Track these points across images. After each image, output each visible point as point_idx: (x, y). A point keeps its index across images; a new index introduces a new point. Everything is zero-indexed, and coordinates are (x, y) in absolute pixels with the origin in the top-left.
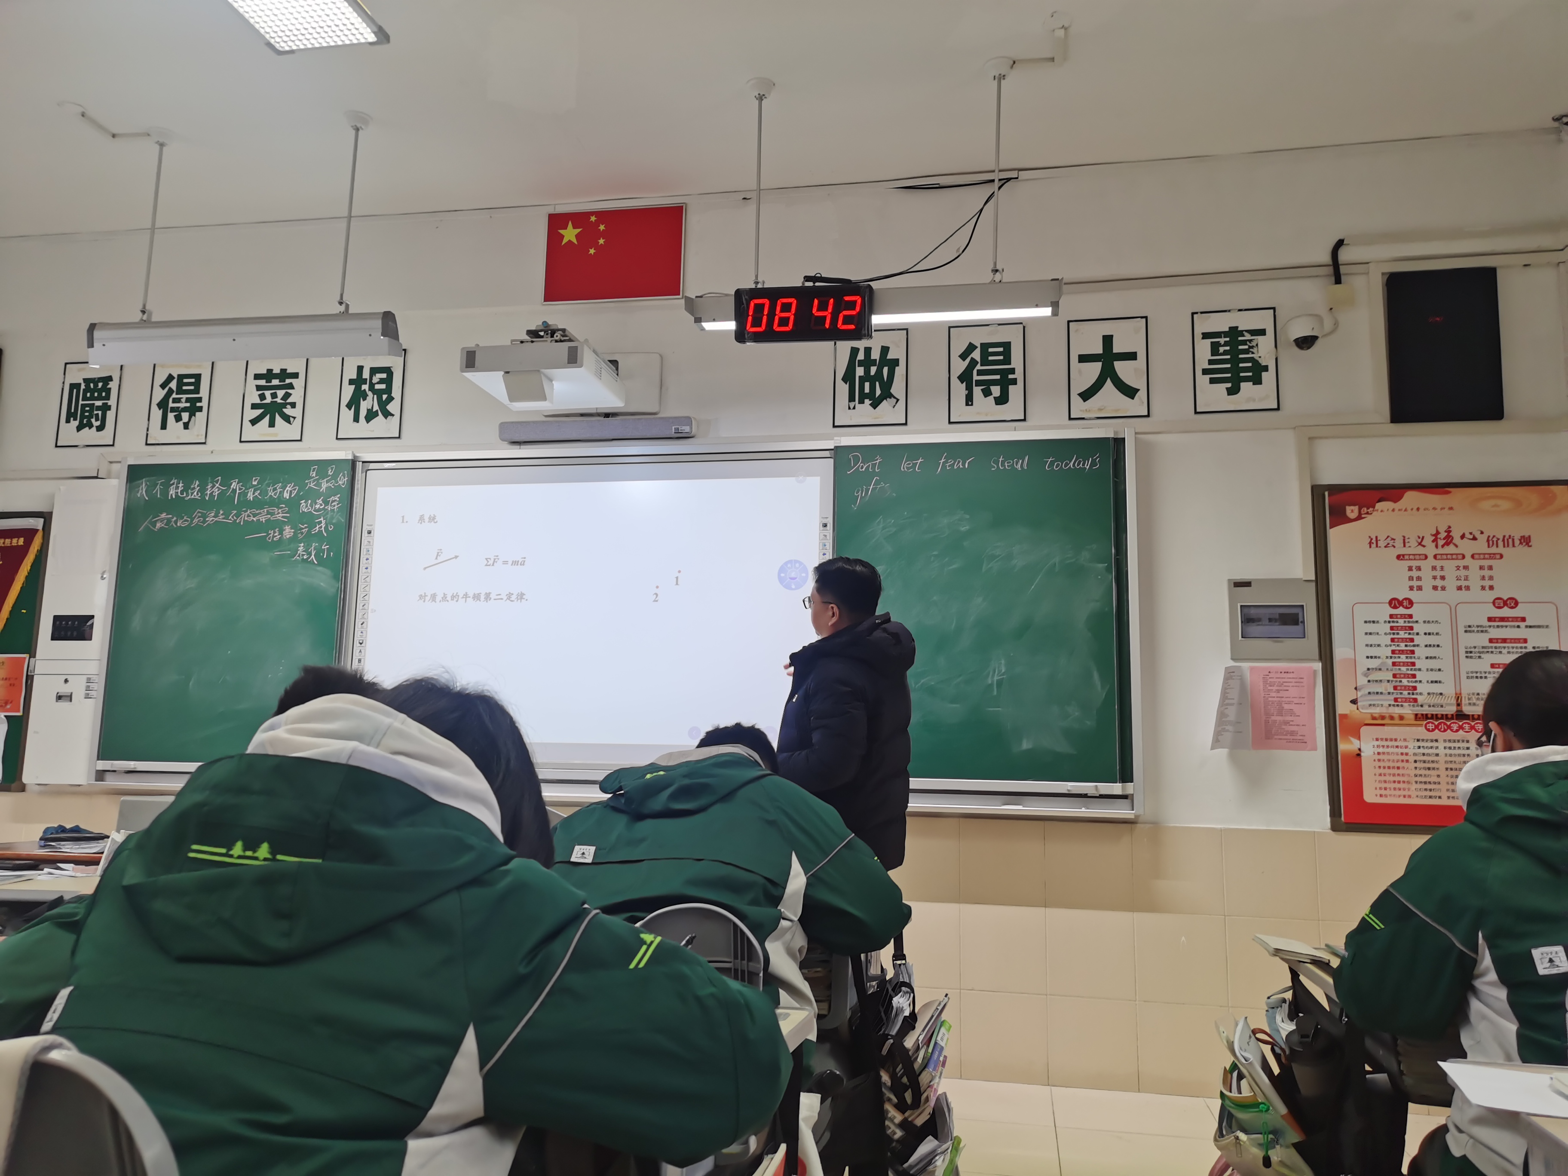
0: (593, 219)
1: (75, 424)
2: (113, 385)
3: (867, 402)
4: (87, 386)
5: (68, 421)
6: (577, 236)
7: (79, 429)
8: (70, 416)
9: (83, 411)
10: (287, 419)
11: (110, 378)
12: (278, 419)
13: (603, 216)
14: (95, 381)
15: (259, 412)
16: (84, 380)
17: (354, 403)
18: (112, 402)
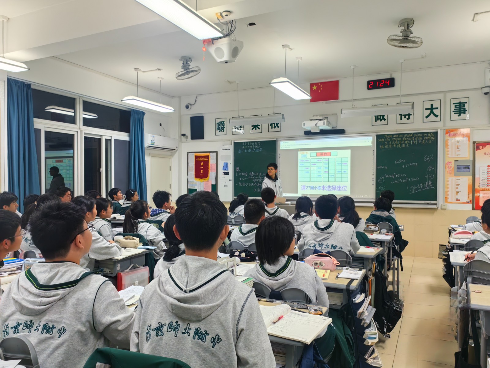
1: (218, 131)
2: (225, 123)
3: (379, 120)
4: (220, 123)
5: (217, 130)
6: (316, 88)
7: (220, 131)
8: (217, 129)
9: (220, 128)
10: (259, 128)
11: (224, 121)
12: (257, 128)
13: (321, 83)
14: (221, 122)
15: (253, 127)
16: (219, 122)
18: (225, 126)
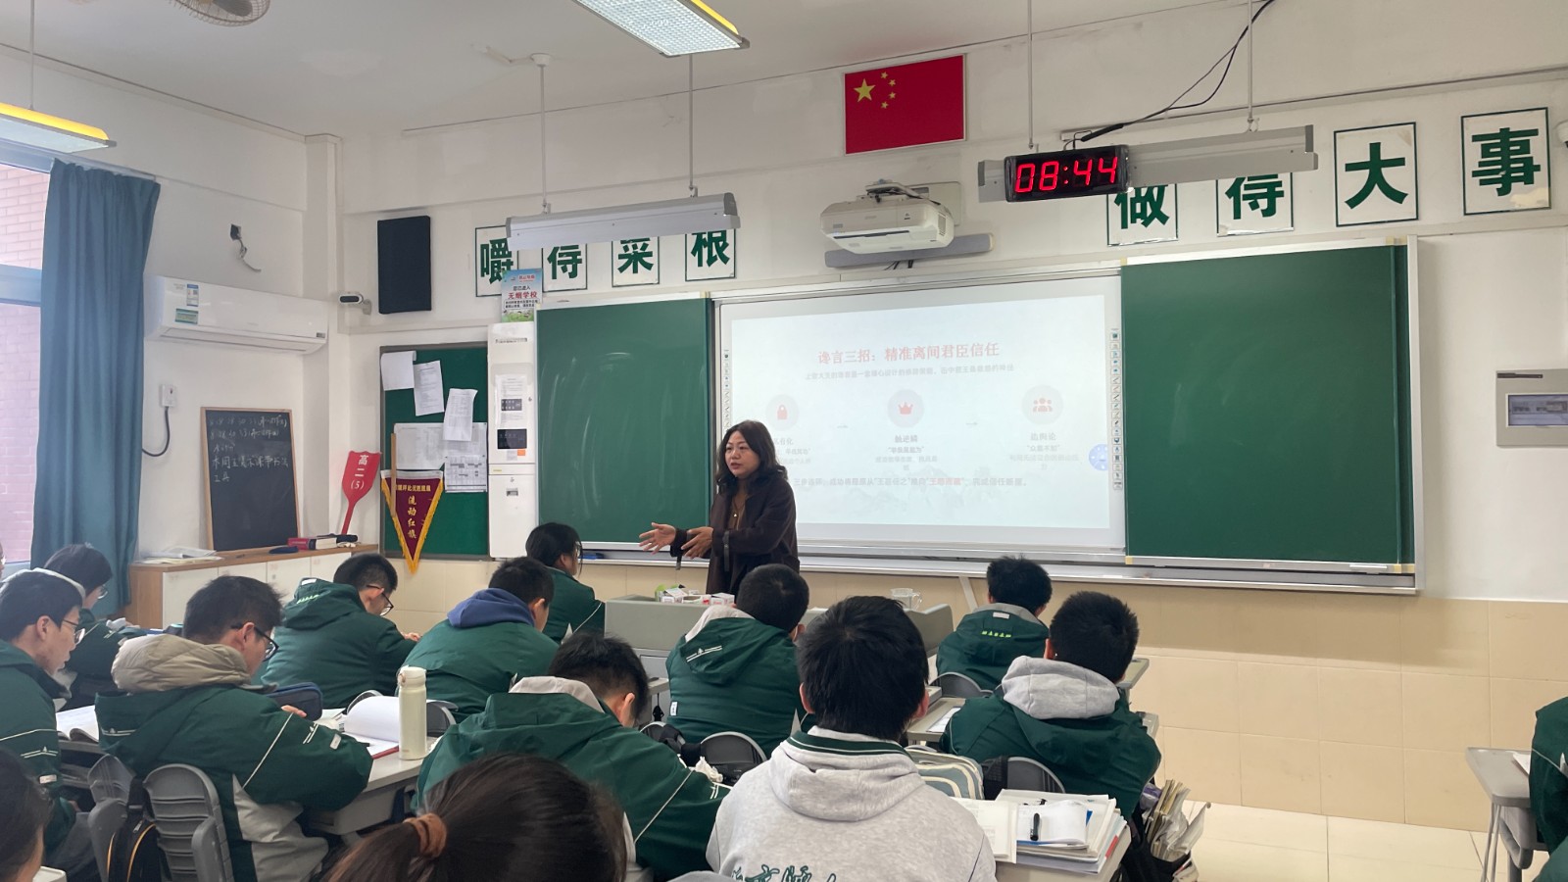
0: (884, 75)
17: (697, 250)
